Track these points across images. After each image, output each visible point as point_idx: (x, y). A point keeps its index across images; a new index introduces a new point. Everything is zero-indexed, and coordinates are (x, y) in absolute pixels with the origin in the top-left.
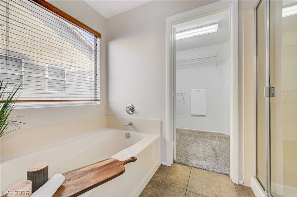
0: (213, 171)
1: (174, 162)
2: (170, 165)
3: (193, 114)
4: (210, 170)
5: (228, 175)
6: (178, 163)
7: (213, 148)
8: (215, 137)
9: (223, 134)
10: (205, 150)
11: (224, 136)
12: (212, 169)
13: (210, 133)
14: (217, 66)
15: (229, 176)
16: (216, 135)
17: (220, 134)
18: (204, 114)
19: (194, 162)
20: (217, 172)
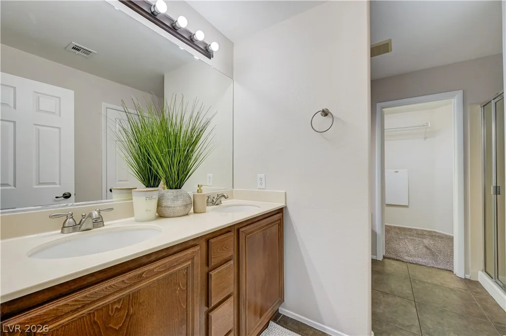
0: (433, 267)
1: (384, 257)
2: (381, 260)
3: (388, 203)
4: (429, 266)
5: (451, 271)
6: (389, 258)
7: (426, 247)
8: (425, 235)
9: (435, 232)
10: (416, 248)
11: (437, 235)
12: (432, 265)
13: (416, 230)
14: (425, 138)
15: (453, 272)
16: (425, 233)
17: (430, 232)
18: (406, 204)
19: (407, 258)
20: (438, 268)
